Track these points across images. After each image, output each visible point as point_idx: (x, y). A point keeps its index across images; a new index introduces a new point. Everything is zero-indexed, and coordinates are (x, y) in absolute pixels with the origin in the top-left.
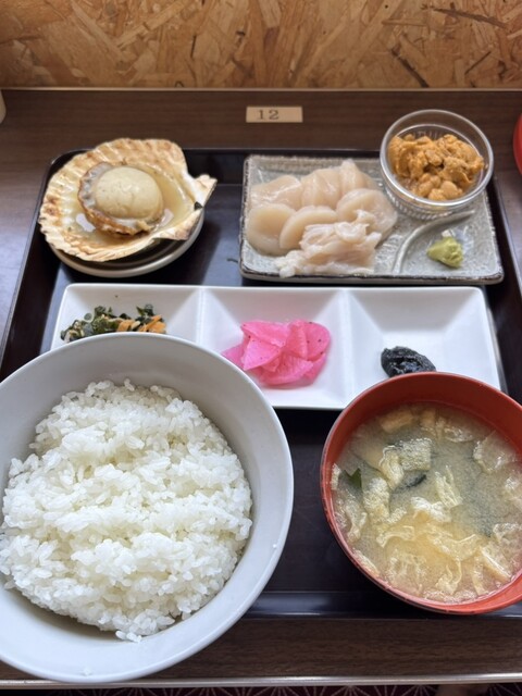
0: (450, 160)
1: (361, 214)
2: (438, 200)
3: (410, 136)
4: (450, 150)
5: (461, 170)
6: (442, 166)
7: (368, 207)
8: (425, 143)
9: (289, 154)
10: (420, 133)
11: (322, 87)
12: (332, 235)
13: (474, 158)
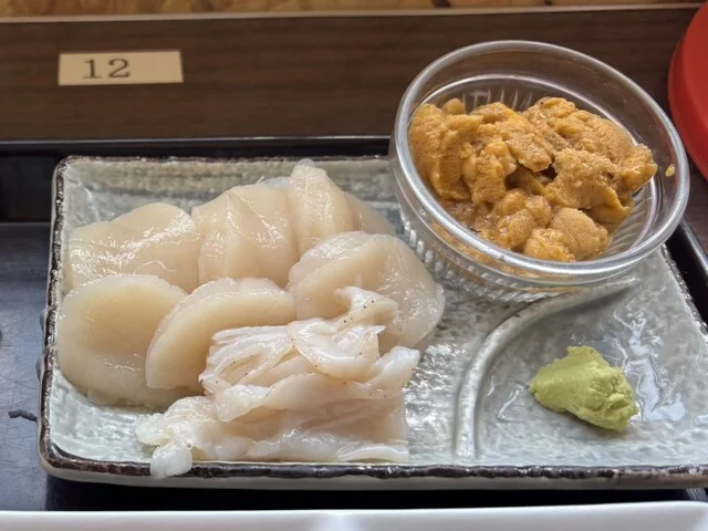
0: (568, 155)
1: (360, 299)
2: (553, 259)
3: (455, 101)
4: (563, 133)
5: (603, 182)
6: (550, 173)
7: (371, 279)
8: (500, 118)
9: (159, 153)
10: (477, 94)
11: (221, 10)
12: (286, 357)
13: (627, 153)
